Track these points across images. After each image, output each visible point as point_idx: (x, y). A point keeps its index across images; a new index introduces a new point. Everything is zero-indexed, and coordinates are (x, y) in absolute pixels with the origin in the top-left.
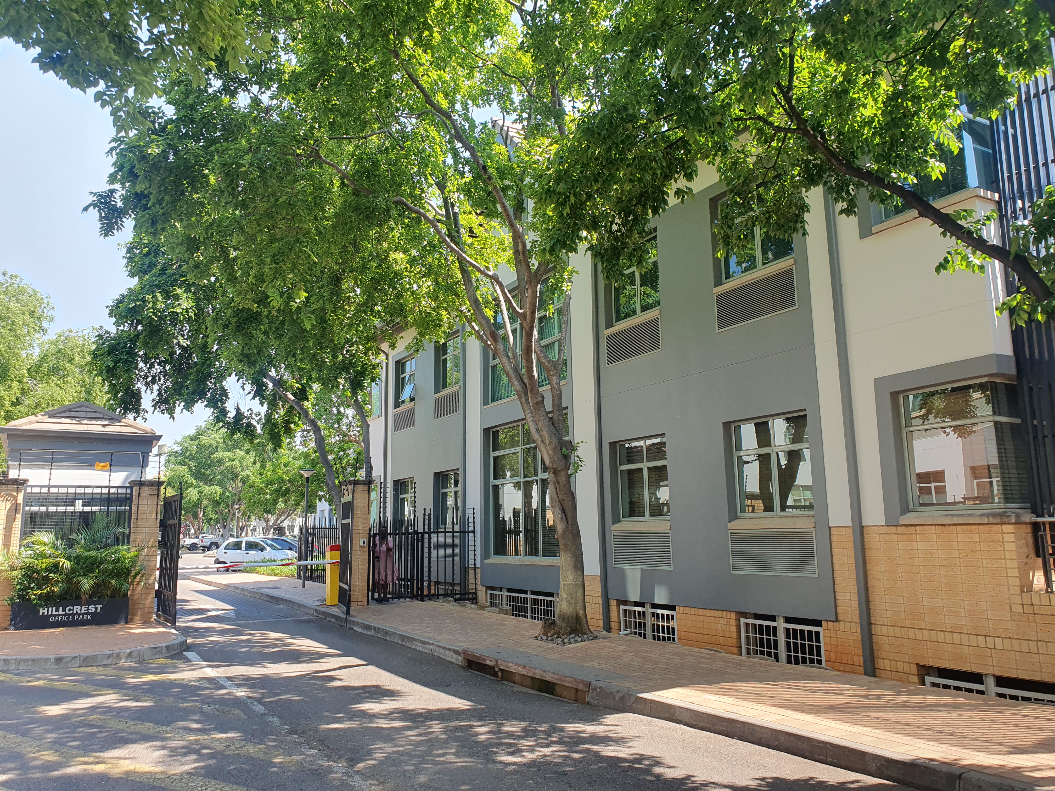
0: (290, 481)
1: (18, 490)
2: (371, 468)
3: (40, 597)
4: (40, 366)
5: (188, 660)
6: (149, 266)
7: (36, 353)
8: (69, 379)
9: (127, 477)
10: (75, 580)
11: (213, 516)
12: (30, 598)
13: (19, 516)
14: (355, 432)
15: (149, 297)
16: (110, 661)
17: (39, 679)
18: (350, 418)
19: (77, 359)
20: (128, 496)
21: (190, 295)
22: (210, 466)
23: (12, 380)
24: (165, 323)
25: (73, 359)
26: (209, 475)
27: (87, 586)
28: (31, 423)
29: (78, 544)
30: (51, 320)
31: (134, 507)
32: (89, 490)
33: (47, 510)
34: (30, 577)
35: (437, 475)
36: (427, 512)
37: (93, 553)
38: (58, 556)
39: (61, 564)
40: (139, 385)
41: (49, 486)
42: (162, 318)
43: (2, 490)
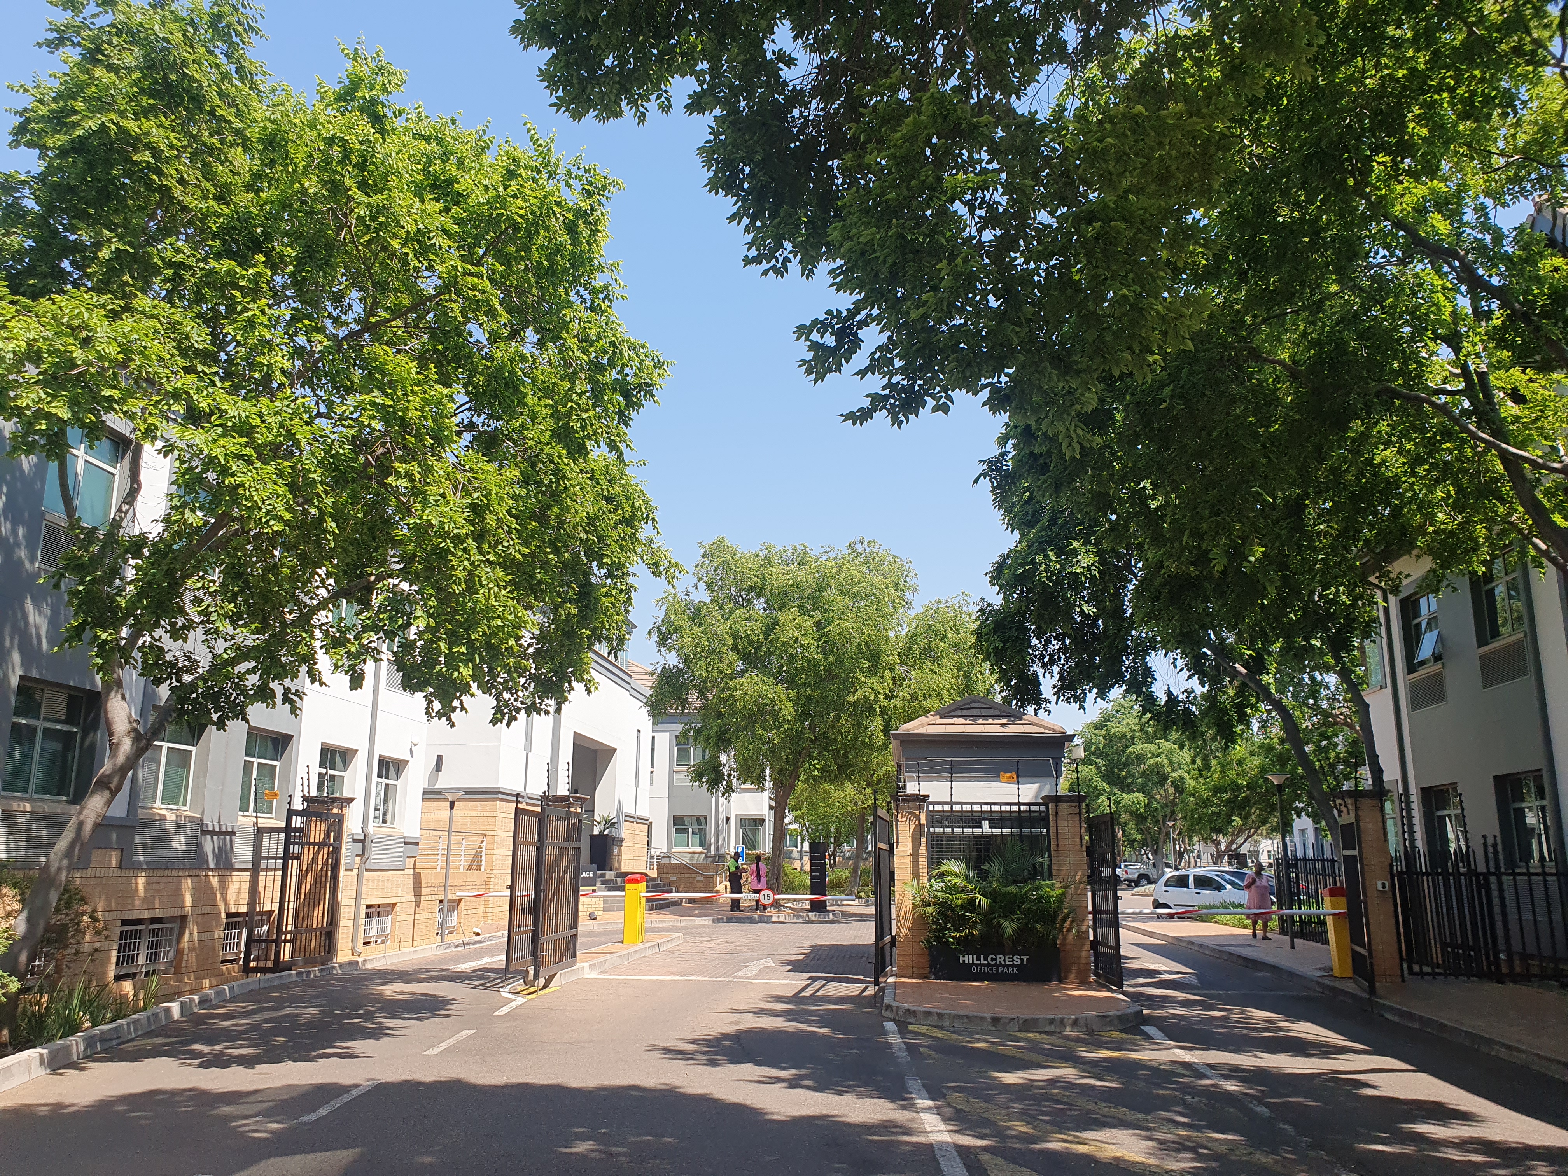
0: (1249, 787)
1: (920, 808)
2: (1381, 771)
3: (958, 940)
4: (910, 648)
5: (1148, 1037)
6: (1033, 516)
7: (904, 633)
9: (1040, 790)
10: (995, 922)
11: (1139, 837)
12: (948, 941)
13: (924, 840)
14: (1343, 708)
15: (1039, 558)
16: (1052, 1028)
17: (979, 1041)
18: (1333, 688)
20: (1043, 815)
21: (1090, 548)
22: (1126, 765)
24: (1063, 588)
25: (945, 636)
26: (1125, 778)
27: (1009, 931)
28: (922, 725)
29: (992, 876)
30: (915, 589)
31: (1053, 830)
32: (996, 808)
33: (953, 832)
34: (946, 916)
35: (1500, 781)
36: (1490, 841)
37: (1012, 889)
38: (972, 891)
39: (977, 901)
40: (1035, 668)
41: (952, 804)
42: (1059, 583)
43: (904, 808)
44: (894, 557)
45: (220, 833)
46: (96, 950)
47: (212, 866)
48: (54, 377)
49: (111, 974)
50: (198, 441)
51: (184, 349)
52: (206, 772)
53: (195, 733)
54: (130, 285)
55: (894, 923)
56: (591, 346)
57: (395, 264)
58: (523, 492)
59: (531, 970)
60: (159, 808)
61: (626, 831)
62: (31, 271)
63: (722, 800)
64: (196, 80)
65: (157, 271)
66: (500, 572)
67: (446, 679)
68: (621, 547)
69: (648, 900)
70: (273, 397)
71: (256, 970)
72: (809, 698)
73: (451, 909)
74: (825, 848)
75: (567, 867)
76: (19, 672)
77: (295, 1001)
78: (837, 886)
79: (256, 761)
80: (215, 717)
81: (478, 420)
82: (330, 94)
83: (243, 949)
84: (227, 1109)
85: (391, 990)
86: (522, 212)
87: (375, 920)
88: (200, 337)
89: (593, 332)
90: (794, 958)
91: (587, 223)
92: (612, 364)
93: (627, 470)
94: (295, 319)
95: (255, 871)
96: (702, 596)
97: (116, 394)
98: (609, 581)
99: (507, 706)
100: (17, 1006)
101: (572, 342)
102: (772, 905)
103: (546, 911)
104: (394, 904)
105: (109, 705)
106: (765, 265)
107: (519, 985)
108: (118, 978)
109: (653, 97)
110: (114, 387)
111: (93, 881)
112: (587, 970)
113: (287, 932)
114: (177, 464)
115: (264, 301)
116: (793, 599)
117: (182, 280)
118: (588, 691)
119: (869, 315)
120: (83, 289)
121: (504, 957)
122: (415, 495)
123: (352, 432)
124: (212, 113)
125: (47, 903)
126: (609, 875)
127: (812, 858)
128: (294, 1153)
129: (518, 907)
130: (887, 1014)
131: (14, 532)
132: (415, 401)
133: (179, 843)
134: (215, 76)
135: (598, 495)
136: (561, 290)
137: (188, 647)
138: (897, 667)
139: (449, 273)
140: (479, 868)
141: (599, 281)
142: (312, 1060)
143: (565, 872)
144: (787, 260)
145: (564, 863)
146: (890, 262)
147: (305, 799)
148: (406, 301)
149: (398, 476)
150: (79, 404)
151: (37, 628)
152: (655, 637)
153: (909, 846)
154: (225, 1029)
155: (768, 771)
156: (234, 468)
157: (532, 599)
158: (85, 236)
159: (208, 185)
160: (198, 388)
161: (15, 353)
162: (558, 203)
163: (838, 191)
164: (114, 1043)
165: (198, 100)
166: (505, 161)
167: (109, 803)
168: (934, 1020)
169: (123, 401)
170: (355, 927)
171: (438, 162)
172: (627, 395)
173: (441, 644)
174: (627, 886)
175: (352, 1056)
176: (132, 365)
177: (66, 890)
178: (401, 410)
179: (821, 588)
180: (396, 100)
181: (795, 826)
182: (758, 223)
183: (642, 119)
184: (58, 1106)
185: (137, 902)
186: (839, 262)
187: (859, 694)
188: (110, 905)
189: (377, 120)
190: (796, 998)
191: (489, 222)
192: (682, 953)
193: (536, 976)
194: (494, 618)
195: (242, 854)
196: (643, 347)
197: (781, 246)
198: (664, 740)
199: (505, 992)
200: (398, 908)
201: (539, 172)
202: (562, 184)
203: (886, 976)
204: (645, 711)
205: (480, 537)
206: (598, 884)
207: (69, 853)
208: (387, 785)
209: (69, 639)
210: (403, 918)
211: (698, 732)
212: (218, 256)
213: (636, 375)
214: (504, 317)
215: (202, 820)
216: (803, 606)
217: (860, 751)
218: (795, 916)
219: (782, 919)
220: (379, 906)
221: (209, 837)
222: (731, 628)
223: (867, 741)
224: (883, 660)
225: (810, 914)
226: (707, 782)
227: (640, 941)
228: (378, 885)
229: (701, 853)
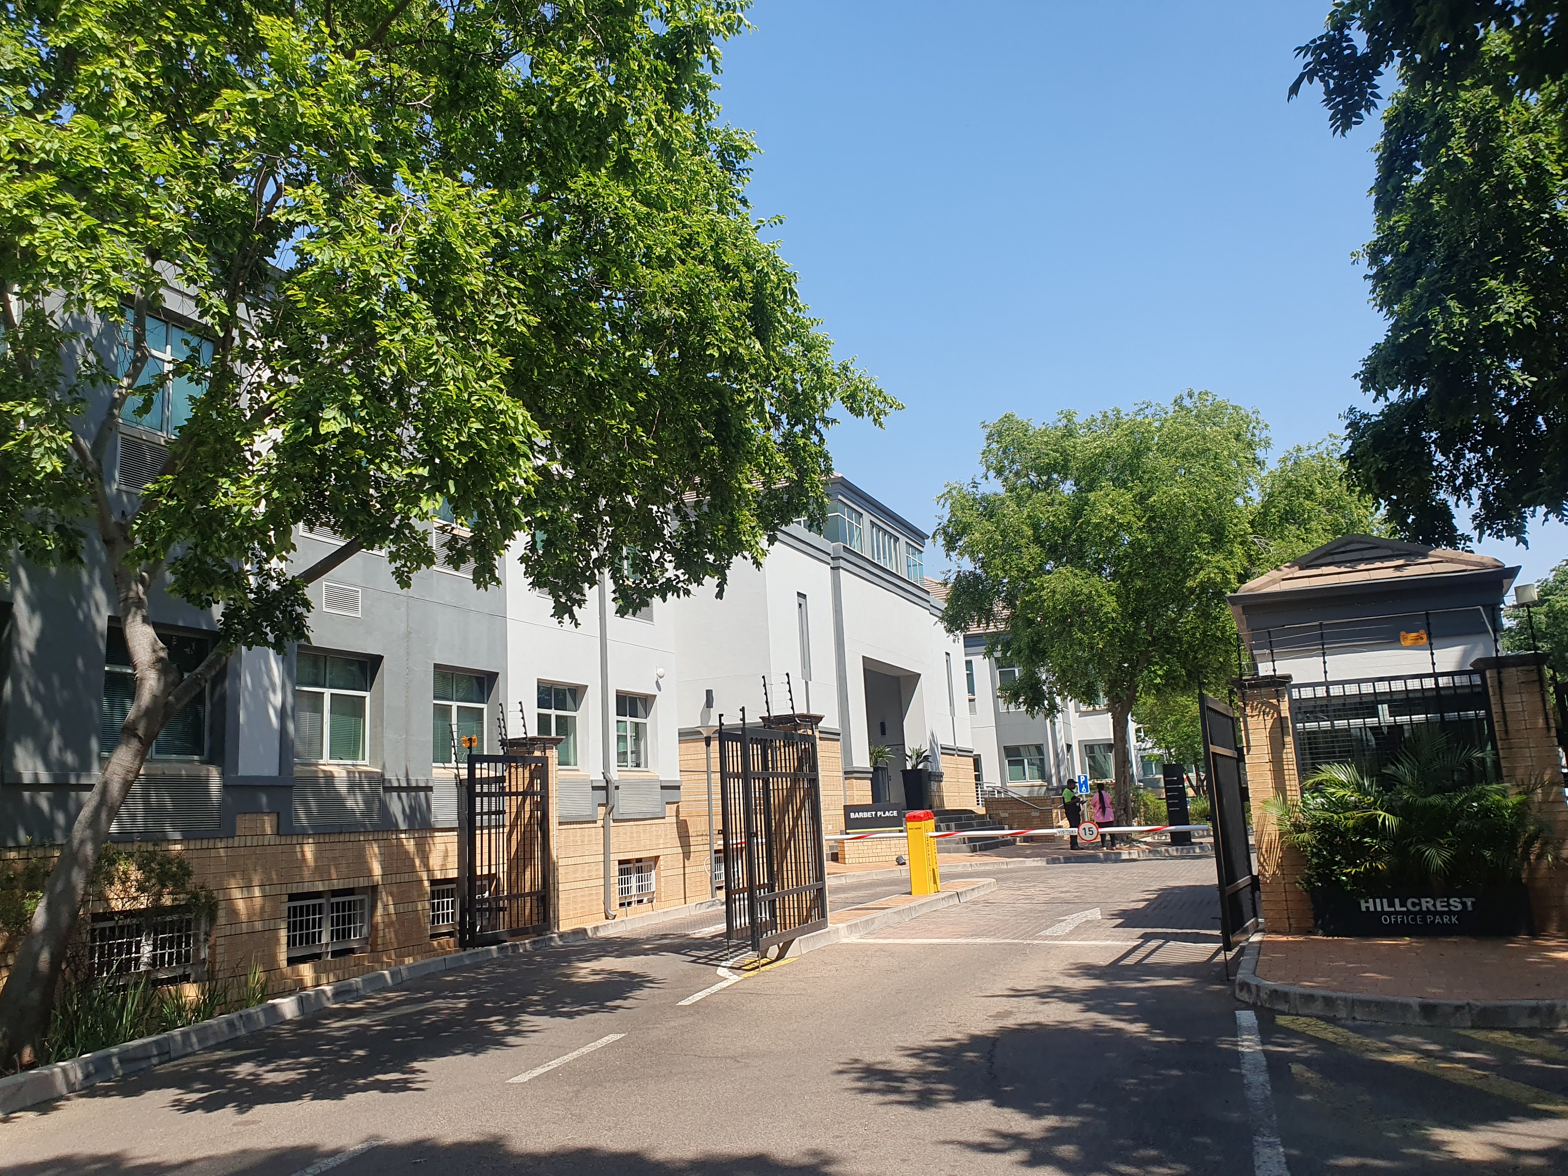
1: (1278, 696)
3: (1354, 878)
4: (1265, 514)
7: (1256, 496)
8: (1313, 524)
9: (1465, 655)
10: (1412, 850)
12: (1338, 880)
13: (1289, 739)
16: (1535, 1023)
19: (1318, 491)
20: (1479, 690)
21: (1517, 285)
23: (1232, 542)
25: (1312, 493)
27: (1438, 862)
28: (1274, 582)
29: (1401, 783)
30: (1267, 444)
31: (1496, 709)
32: (1398, 686)
33: (1333, 725)
34: (1331, 844)
37: (1435, 799)
38: (1370, 806)
39: (1380, 820)
40: (1442, 495)
41: (1327, 684)
42: (1469, 347)
43: (1253, 698)
44: (1234, 408)
45: (409, 789)
46: (258, 931)
47: (403, 826)
49: (282, 957)
52: (382, 720)
55: (1253, 857)
60: (326, 764)
61: (945, 764)
76: (106, 613)
79: (455, 704)
87: (634, 878)
90: (1131, 906)
96: (993, 486)
104: (657, 858)
105: (128, 631)
108: (292, 961)
112: (844, 932)
116: (1104, 472)
127: (1168, 783)
130: (1244, 996)
133: (355, 803)
138: (1250, 539)
143: (800, 811)
147: (503, 742)
152: (941, 541)
153: (1266, 749)
155: (1099, 686)
168: (1318, 1008)
170: (607, 885)
174: (910, 824)
179: (1138, 454)
185: (306, 873)
187: (1201, 576)
188: (270, 879)
190: (1112, 969)
195: (444, 812)
198: (984, 665)
199: (724, 967)
200: (661, 862)
203: (1245, 931)
208: (633, 724)
210: (670, 873)
215: (382, 775)
216: (1118, 478)
217: (1211, 647)
218: (1150, 852)
219: (1135, 856)
220: (639, 860)
221: (395, 794)
222: (1029, 517)
223: (1219, 634)
224: (1231, 530)
225: (1170, 849)
226: (1025, 702)
227: (933, 891)
228: (631, 837)
229: (1041, 786)
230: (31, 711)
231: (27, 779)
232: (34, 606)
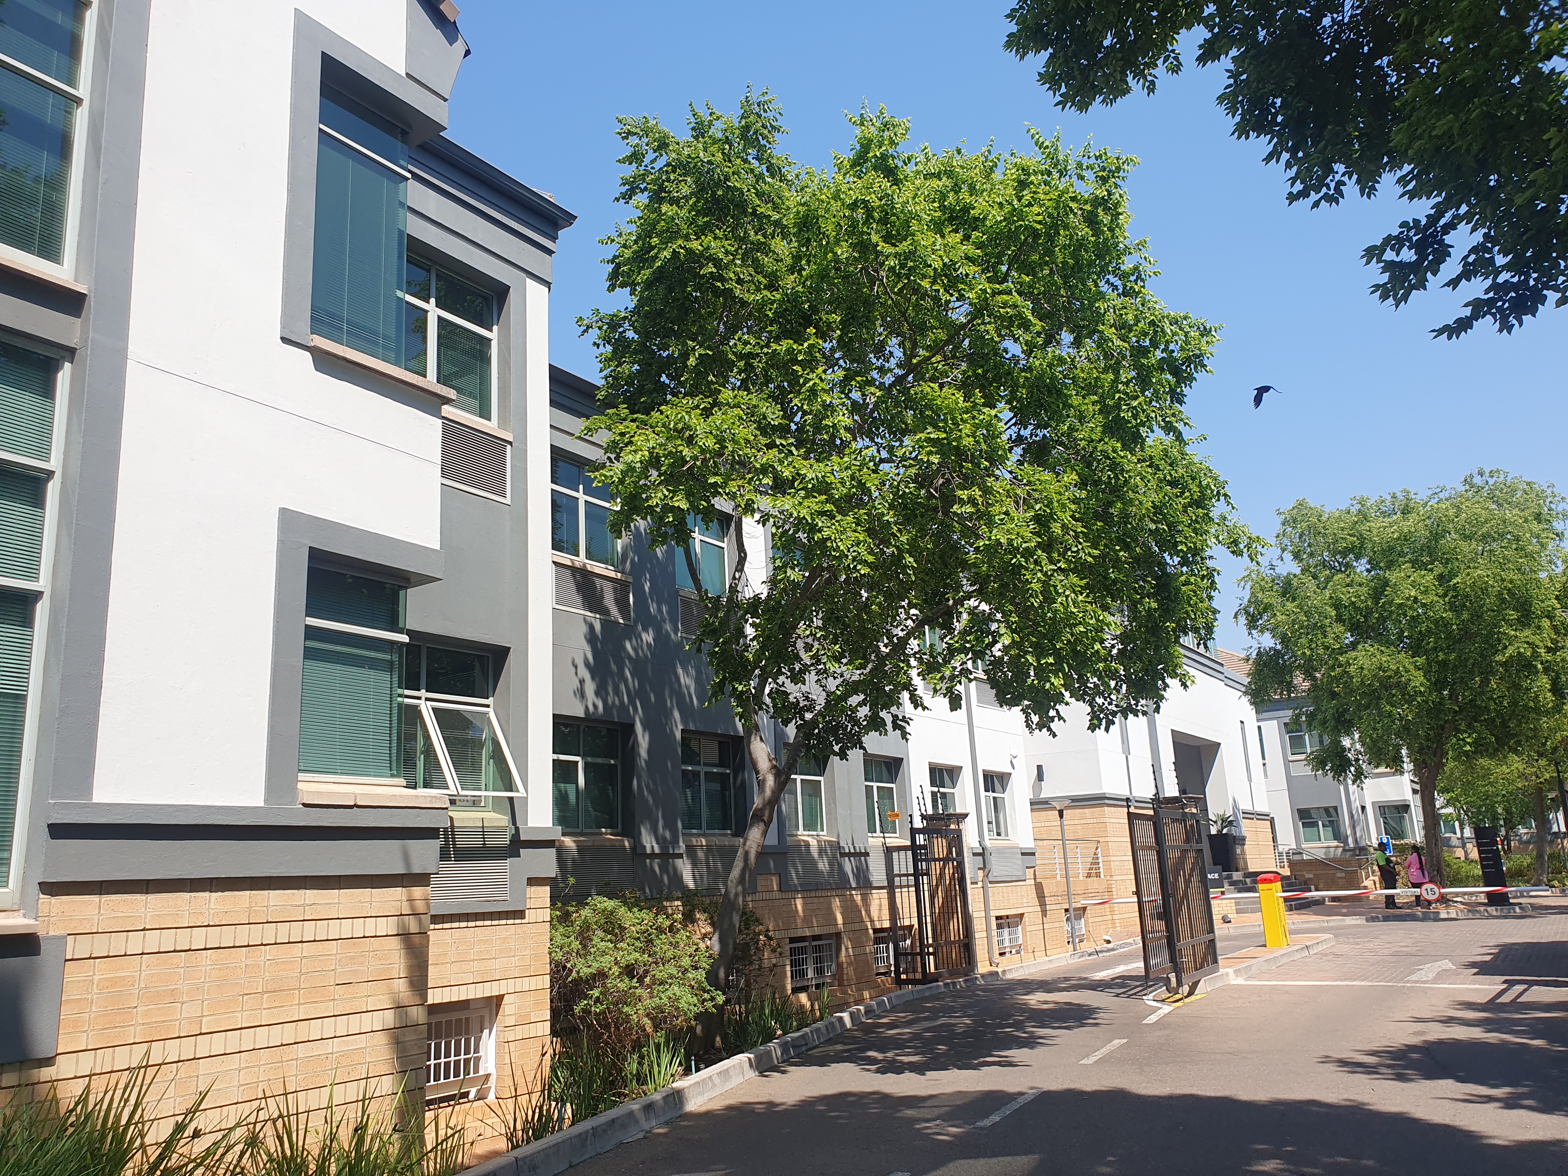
44: (1528, 484)
45: (856, 854)
46: (774, 965)
47: (854, 885)
48: (671, 475)
49: (789, 987)
50: (787, 507)
51: (764, 429)
52: (834, 799)
53: (821, 767)
54: (714, 383)
56: (1130, 331)
57: (928, 303)
58: (1084, 494)
59: (1173, 977)
60: (803, 835)
61: (1246, 828)
62: (641, 391)
63: (1352, 788)
64: (738, 189)
65: (733, 364)
66: (1074, 579)
67: (1038, 691)
68: (1195, 531)
69: (1286, 899)
70: (841, 454)
71: (907, 982)
72: (1444, 664)
73: (1078, 918)
74: (1494, 830)
75: (1192, 870)
76: (680, 727)
77: (948, 1011)
78: (1519, 875)
79: (875, 785)
80: (836, 748)
81: (1026, 433)
82: (846, 162)
83: (892, 962)
84: (909, 1113)
85: (1035, 999)
86: (1040, 218)
87: (1006, 930)
88: (773, 414)
89: (1130, 317)
90: (1479, 959)
91: (1106, 209)
92: (1155, 344)
93: (1188, 450)
94: (847, 379)
95: (891, 888)
96: (1289, 567)
97: (718, 479)
98: (1185, 569)
99: (1102, 711)
100: (723, 1014)
101: (1110, 332)
102: (1437, 901)
103: (1178, 915)
104: (1022, 915)
105: (752, 747)
106: (1314, 197)
107: (1162, 992)
108: (796, 990)
109: (1160, 62)
110: (716, 474)
111: (761, 904)
112: (1232, 975)
113: (929, 946)
114: (774, 530)
115: (820, 369)
116: (1401, 554)
117: (753, 368)
118: (1184, 685)
119: (1454, 217)
120: (680, 396)
121: (1142, 964)
122: (979, 518)
123: (913, 471)
124: (754, 213)
125: (732, 925)
126: (1237, 876)
127: (1479, 845)
128: (977, 1156)
129: (1147, 913)
131: (660, 610)
132: (966, 429)
133: (823, 865)
134: (751, 179)
135: (1160, 481)
136: (1090, 284)
137: (804, 689)
138: (1558, 613)
139: (979, 298)
140: (1098, 875)
141: (1127, 264)
142: (975, 1067)
143: (1191, 875)
144: (1341, 183)
145: (1188, 867)
146: (1475, 148)
147: (923, 817)
148: (942, 335)
149: (962, 502)
150: (693, 494)
151: (688, 688)
152: (1242, 620)
154: (891, 1037)
155: (1404, 752)
156: (820, 524)
157: (1109, 600)
158: (674, 350)
159: (760, 278)
160: (779, 460)
161: (641, 462)
162: (1073, 199)
163: (1393, 90)
164: (804, 1049)
165: (741, 205)
166: (1013, 174)
167: (765, 833)
169: (725, 484)
170: (989, 937)
171: (951, 194)
172: (1176, 372)
173: (1028, 657)
174: (1261, 886)
175: (1011, 1064)
176: (727, 452)
177: (744, 913)
178: (955, 440)
179: (1437, 536)
180: (904, 150)
181: (1450, 810)
182: (1300, 154)
183: (1151, 88)
184: (771, 1104)
185: (799, 921)
186: (1407, 168)
187: (1510, 651)
188: (778, 925)
189: (890, 173)
190: (1491, 1005)
191: (1009, 238)
192: (1337, 956)
193: (1180, 983)
194: (1075, 625)
195: (878, 875)
196: (1185, 318)
197: (1331, 171)
198: (1272, 728)
199: (1149, 1000)
200: (1026, 918)
201: (1049, 173)
202: (1074, 178)
204: (1245, 700)
205: (1047, 547)
206: (1226, 886)
207: (741, 880)
208: (995, 798)
209: (714, 695)
210: (1033, 928)
211: (1311, 717)
212: (778, 339)
213: (1182, 349)
214: (1038, 325)
215: (838, 843)
216: (1417, 560)
217: (1523, 717)
218: (1469, 911)
219: (1454, 916)
220: (1007, 917)
221: (847, 858)
222: (1331, 598)
223: (1531, 704)
224: (1537, 607)
225: (1489, 909)
226: (1332, 769)
227: (1285, 944)
228: (1003, 897)
229: (1337, 847)
230: (647, 801)
231: (648, 851)
232: (645, 727)
